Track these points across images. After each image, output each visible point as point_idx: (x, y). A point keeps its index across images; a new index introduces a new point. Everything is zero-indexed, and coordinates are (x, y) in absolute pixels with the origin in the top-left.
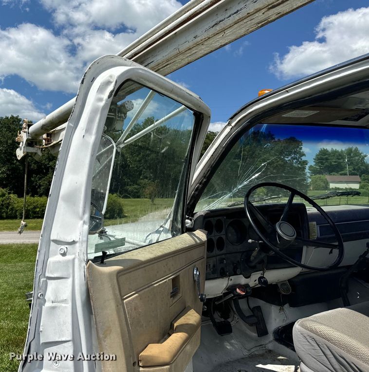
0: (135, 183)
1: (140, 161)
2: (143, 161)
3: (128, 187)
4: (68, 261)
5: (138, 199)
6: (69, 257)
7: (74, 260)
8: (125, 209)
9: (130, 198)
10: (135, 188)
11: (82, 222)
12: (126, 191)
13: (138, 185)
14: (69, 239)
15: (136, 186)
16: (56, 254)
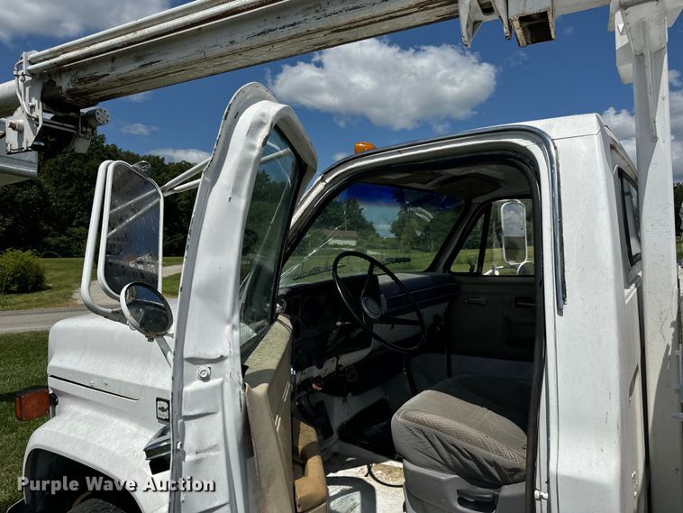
0: (62, 231)
1: (70, 197)
2: (76, 197)
3: (49, 239)
4: (214, 388)
5: (70, 259)
6: (214, 382)
7: (222, 384)
8: (48, 276)
9: (56, 257)
10: (63, 241)
11: (228, 327)
12: (48, 246)
13: (69, 236)
14: (214, 354)
15: (64, 238)
16: (192, 380)
